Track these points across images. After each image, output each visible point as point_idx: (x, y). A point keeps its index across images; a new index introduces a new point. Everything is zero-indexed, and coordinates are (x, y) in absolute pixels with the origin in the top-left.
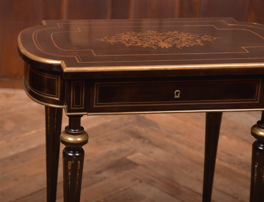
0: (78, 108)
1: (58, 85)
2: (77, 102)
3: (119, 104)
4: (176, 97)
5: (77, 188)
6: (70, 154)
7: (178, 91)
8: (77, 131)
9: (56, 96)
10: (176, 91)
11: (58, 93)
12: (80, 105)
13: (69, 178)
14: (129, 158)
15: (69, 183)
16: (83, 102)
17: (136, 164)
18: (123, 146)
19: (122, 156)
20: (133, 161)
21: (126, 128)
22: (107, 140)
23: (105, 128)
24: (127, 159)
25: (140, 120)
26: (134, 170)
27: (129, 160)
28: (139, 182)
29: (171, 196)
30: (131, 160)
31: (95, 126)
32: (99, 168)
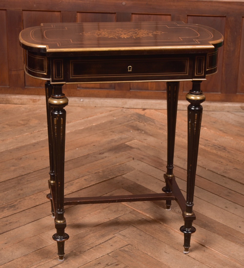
0: (59, 79)
1: (46, 64)
2: (58, 74)
3: (89, 76)
4: (129, 71)
5: (62, 138)
6: (56, 113)
7: (130, 66)
8: (60, 96)
9: (44, 72)
10: (129, 67)
11: (45, 69)
12: (60, 77)
13: (56, 131)
15: (56, 134)
16: (63, 74)
17: (131, 148)
18: (124, 136)
19: (121, 142)
20: (130, 145)
21: (128, 123)
22: (111, 132)
23: (111, 124)
24: (125, 144)
25: (141, 118)
26: (129, 151)
27: (127, 145)
28: (132, 159)
29: (155, 168)
30: (129, 145)
31: (103, 122)
32: (102, 150)
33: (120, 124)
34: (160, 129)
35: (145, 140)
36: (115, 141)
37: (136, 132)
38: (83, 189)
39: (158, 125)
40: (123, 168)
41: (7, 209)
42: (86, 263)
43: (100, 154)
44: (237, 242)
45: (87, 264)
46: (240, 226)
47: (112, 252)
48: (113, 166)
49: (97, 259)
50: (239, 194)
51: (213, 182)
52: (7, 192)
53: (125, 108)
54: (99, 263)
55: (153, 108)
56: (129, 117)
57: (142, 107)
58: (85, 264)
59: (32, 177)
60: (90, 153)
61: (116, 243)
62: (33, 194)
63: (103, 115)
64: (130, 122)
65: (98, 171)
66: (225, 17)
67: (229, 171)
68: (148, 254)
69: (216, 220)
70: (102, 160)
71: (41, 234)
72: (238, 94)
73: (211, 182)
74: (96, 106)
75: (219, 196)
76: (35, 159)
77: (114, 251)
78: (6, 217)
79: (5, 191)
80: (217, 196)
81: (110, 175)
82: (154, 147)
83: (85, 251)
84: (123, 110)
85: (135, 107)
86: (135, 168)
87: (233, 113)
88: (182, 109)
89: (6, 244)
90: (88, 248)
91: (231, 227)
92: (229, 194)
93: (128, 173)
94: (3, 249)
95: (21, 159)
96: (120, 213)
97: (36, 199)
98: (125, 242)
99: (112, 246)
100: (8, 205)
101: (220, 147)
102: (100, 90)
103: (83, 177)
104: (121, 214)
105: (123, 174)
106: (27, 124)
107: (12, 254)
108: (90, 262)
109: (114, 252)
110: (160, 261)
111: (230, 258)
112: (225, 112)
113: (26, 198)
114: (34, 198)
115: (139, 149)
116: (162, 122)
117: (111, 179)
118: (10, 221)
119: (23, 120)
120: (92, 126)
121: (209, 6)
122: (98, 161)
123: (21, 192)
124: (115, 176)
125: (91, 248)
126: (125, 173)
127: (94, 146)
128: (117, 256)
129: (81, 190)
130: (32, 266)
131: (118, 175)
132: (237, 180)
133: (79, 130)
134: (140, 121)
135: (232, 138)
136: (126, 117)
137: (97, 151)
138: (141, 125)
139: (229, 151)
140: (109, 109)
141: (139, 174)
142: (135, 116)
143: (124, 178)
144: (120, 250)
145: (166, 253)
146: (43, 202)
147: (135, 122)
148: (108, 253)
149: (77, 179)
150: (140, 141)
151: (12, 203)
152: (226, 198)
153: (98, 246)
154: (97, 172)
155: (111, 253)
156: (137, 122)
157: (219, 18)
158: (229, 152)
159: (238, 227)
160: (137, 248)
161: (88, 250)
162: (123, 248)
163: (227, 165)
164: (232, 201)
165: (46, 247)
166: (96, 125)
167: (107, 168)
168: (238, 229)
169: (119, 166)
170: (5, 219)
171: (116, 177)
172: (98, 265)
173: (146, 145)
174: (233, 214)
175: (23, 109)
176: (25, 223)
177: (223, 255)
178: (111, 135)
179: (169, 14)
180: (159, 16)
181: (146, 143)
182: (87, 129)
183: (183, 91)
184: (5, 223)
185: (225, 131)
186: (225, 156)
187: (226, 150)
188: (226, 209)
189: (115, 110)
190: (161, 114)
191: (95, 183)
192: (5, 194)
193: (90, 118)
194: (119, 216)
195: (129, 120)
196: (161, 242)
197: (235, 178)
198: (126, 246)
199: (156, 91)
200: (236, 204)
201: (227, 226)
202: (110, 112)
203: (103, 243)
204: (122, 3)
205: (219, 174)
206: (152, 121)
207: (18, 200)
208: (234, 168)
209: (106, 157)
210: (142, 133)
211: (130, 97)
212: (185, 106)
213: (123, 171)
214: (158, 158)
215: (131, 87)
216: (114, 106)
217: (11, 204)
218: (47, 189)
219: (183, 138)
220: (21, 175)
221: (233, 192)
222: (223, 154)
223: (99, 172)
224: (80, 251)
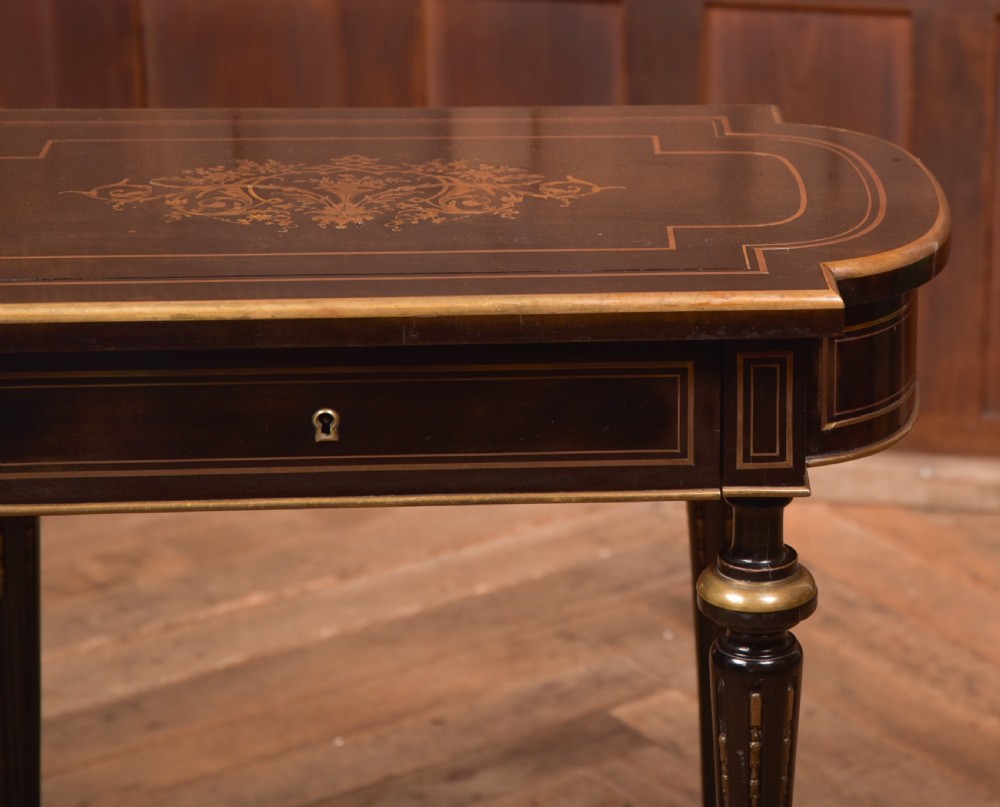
4: (321, 437)
14: (623, 713)
17: (637, 741)
18: (618, 663)
20: (634, 725)
21: (666, 583)
22: (560, 634)
23: (575, 588)
24: (609, 715)
26: (617, 763)
27: (617, 719)
30: (627, 719)
33: (622, 588)
34: (827, 622)
36: (562, 697)
43: (453, 776)
63: (549, 532)
115: (675, 750)
116: (848, 585)
120: (466, 596)
127: (437, 722)
137: (440, 760)
166: (490, 594)
178: (553, 655)
179: (900, 7)
180: (849, 21)
190: (859, 532)
195: (675, 564)
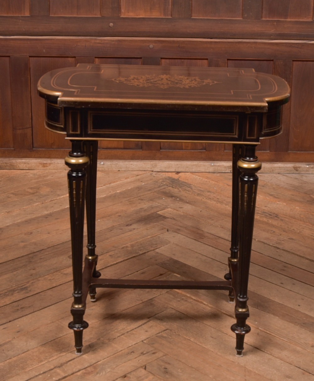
14: (159, 212)
17: (165, 218)
18: (155, 204)
19: (152, 211)
20: (163, 215)
21: (159, 189)
22: (139, 199)
23: (139, 190)
24: (157, 213)
25: (174, 182)
26: (162, 222)
27: (159, 214)
28: (166, 231)
29: (194, 241)
30: (161, 214)
31: (129, 188)
32: (129, 221)
33: (150, 190)
34: (198, 195)
35: (181, 208)
36: (145, 210)
37: (169, 200)
38: (108, 267)
39: (195, 191)
40: (155, 241)
41: (18, 292)
42: (116, 352)
43: (127, 225)
44: (296, 323)
45: (118, 353)
46: (299, 304)
47: (148, 338)
48: (144, 239)
49: (130, 348)
50: (296, 268)
51: (265, 255)
52: (16, 272)
53: (155, 172)
54: (132, 352)
55: (189, 171)
56: (160, 182)
57: (175, 170)
58: (115, 354)
59: (46, 255)
60: (115, 225)
61: (151, 328)
62: (48, 274)
63: (129, 180)
64: (162, 188)
65: (126, 245)
66: (273, 60)
67: (283, 242)
68: (191, 340)
69: (270, 298)
70: (130, 233)
71: (60, 321)
72: (289, 152)
73: (262, 255)
74: (120, 170)
75: (273, 271)
76: (49, 233)
77: (150, 337)
78: (17, 302)
79: (15, 271)
80: (270, 271)
81: (141, 250)
82: (192, 216)
83: (115, 338)
84: (152, 174)
85: (167, 170)
86: (170, 242)
87: (285, 174)
88: (223, 172)
89: (18, 332)
90: (119, 335)
91: (289, 306)
92: (285, 268)
93: (161, 247)
94: (14, 338)
95: (31, 233)
96: (155, 293)
97: (53, 279)
98: (163, 327)
99: (146, 331)
100: (18, 287)
101: (271, 214)
102: (124, 150)
103: (107, 253)
104: (157, 294)
105: (156, 249)
106: (37, 192)
107: (27, 344)
108: (121, 351)
109: (149, 339)
110: (206, 347)
111: (289, 342)
112: (275, 174)
113: (40, 279)
114: (50, 278)
115: (174, 219)
116: (200, 187)
117: (142, 254)
118: (22, 306)
119: (31, 188)
120: (115, 193)
121: (253, 48)
122: (125, 234)
123: (34, 272)
124: (146, 251)
125: (122, 335)
126: (159, 247)
127: (119, 216)
128: (153, 344)
129: (106, 268)
130: (51, 358)
131: (150, 250)
132: (293, 252)
133: (101, 198)
134: (174, 187)
135: (285, 203)
136: (157, 182)
137: (123, 223)
138: (175, 191)
139: (283, 218)
140: (135, 173)
141: (175, 248)
142: (167, 181)
143: (158, 253)
144: (157, 336)
145: (212, 338)
146: (61, 283)
147: (167, 187)
148: (143, 340)
149: (101, 256)
150: (174, 209)
151: (23, 284)
152: (281, 273)
153: (130, 332)
154: (124, 247)
155: (146, 340)
156: (171, 188)
157: (265, 62)
158: (282, 220)
159: (296, 305)
160: (177, 333)
161: (119, 338)
162: (160, 334)
163: (281, 235)
164: (289, 276)
165: (68, 335)
166: (120, 192)
167: (136, 241)
168: (297, 308)
169: (151, 239)
170: (15, 304)
171: (148, 252)
172: (131, 354)
173: (182, 214)
174: (290, 292)
175: (31, 175)
176: (41, 308)
177: (280, 338)
178: (140, 203)
179: (205, 58)
180: (193, 61)
181: (182, 211)
182: (110, 197)
183: (225, 149)
184: (15, 308)
185: (276, 196)
186: (278, 224)
187: (278, 218)
188: (282, 285)
189: (144, 174)
190: (199, 177)
191: (123, 259)
192: (14, 275)
193: (112, 184)
194: (154, 297)
195: (160, 185)
196: (206, 326)
197: (291, 250)
198: (164, 332)
199: (192, 151)
200: (294, 280)
201: (284, 305)
202: (137, 177)
203: (136, 328)
204: (149, 46)
205: (271, 246)
206: (188, 186)
207: (30, 281)
208: (289, 239)
209: (134, 229)
210: (177, 200)
211: (160, 159)
212: (227, 168)
213: (156, 244)
214: (197, 229)
215: (162, 147)
216: (141, 169)
217: (22, 286)
218: (64, 268)
219: (226, 205)
220: (32, 252)
221: (289, 266)
222: (275, 223)
223: (127, 247)
224: (109, 339)
